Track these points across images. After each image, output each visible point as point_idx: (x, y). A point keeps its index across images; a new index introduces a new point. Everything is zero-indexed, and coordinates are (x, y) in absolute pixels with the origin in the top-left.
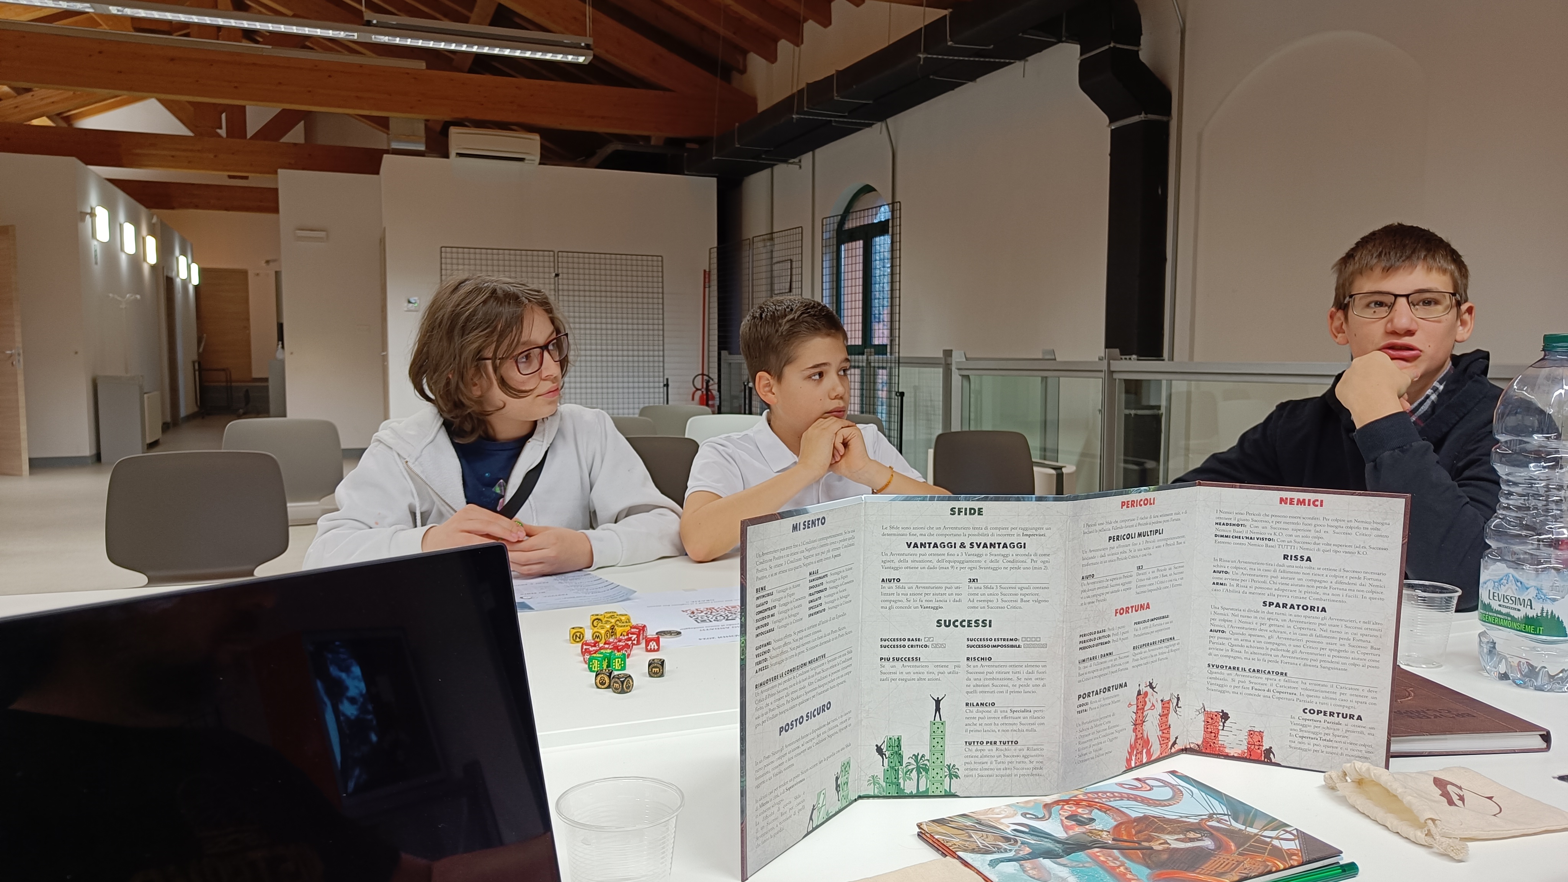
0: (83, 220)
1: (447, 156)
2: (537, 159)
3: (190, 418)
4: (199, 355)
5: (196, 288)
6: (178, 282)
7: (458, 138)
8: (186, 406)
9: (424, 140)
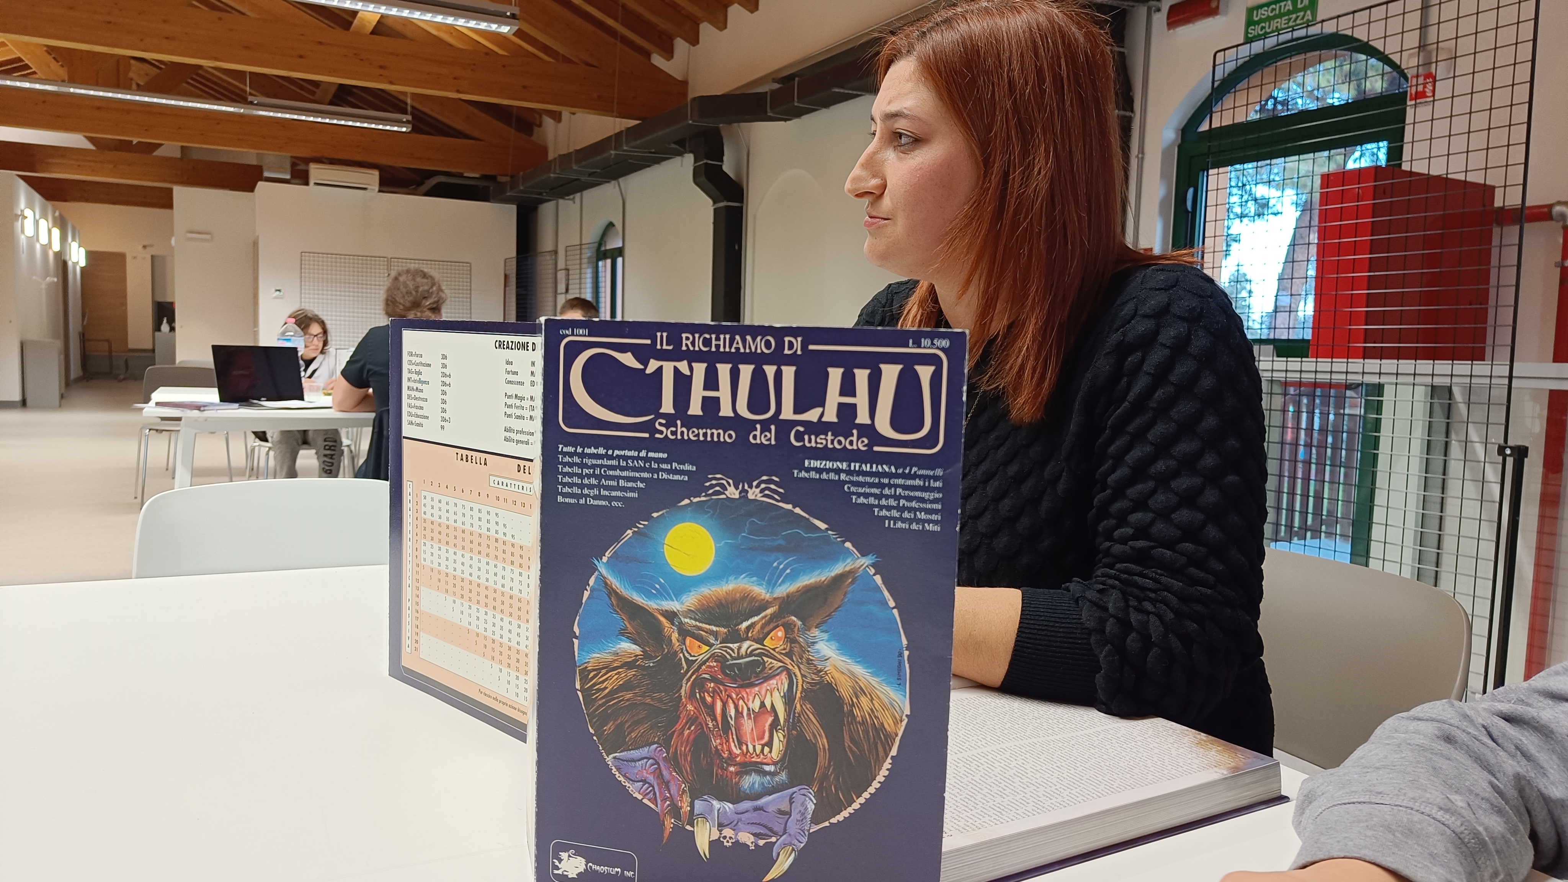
0: (17, 220)
1: (307, 184)
2: (377, 188)
3: (78, 380)
4: (84, 327)
5: (82, 269)
6: (70, 264)
7: (316, 172)
8: (75, 371)
9: (289, 170)
